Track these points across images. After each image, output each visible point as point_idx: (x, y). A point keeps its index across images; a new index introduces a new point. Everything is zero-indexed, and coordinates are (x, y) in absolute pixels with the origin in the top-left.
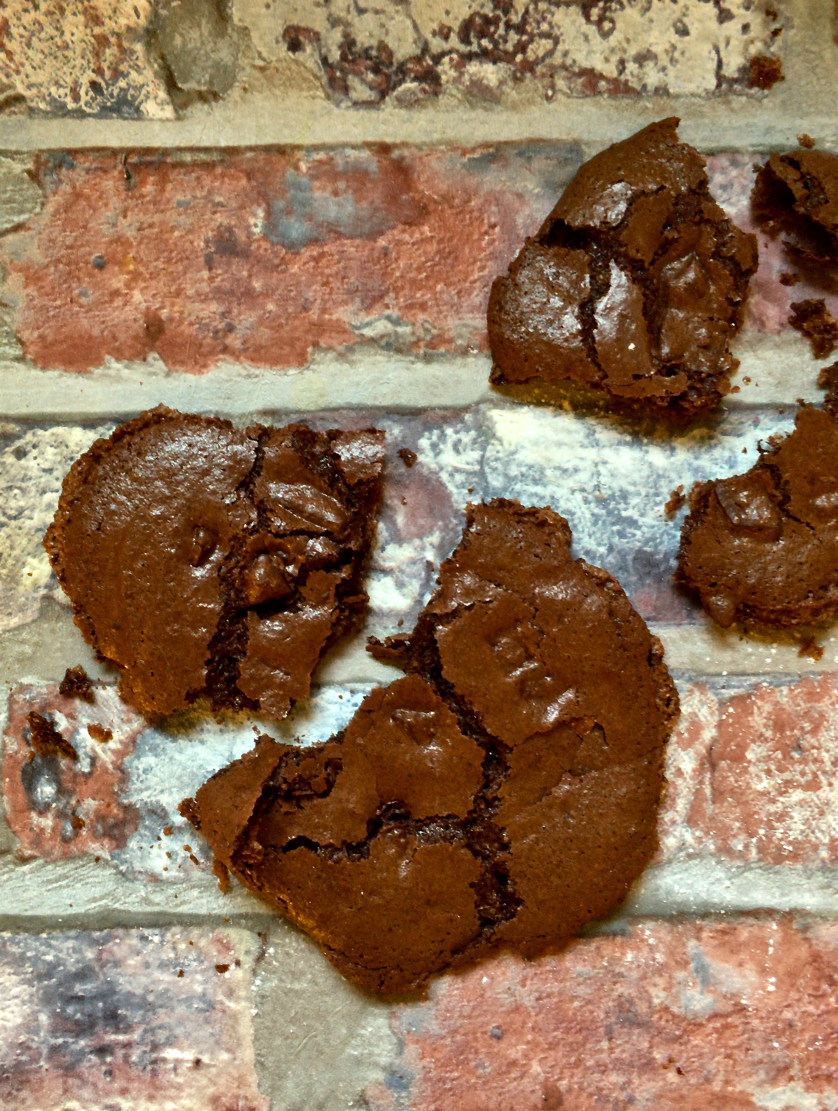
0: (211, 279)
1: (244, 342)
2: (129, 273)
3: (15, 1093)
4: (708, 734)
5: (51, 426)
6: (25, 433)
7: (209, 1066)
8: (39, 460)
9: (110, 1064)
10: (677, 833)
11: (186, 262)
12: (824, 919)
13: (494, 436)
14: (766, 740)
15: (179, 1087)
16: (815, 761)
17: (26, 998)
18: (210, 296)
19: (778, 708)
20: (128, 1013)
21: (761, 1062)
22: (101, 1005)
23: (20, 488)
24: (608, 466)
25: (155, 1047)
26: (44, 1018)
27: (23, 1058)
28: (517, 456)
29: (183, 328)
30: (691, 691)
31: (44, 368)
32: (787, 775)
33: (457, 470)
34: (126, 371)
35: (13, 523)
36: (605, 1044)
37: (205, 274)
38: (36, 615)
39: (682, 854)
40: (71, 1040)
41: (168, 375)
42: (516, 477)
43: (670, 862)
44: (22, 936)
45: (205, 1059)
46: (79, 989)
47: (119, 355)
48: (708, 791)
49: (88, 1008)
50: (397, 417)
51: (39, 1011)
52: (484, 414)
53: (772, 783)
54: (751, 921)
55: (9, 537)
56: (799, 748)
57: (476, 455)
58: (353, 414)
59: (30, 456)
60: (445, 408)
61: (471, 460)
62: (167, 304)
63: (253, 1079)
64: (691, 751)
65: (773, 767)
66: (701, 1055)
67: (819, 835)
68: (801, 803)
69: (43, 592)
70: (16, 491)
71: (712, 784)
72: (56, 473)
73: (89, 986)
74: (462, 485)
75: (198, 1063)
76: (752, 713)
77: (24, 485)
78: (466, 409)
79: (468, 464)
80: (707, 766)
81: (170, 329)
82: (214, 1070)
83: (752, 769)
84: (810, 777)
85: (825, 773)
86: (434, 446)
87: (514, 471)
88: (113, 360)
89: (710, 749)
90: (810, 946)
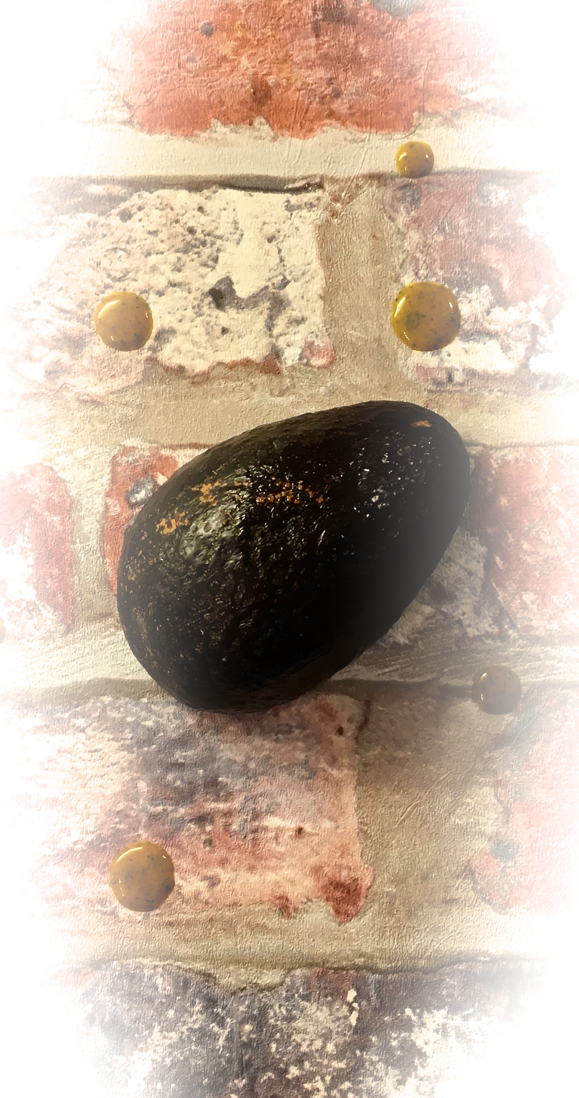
0: (318, 46)
1: (350, 108)
2: (237, 39)
5: (158, 189)
6: (131, 195)
7: (310, 835)
8: (145, 222)
9: (209, 833)
11: (293, 30)
15: (281, 857)
17: (125, 765)
18: (318, 62)
20: (229, 781)
22: (201, 772)
23: (124, 250)
25: (256, 816)
26: (143, 786)
27: (122, 826)
29: (290, 93)
31: (150, 132)
34: (233, 135)
35: (117, 285)
37: (313, 41)
38: (140, 377)
40: (170, 808)
41: (274, 139)
44: (122, 701)
45: (308, 828)
46: (179, 755)
47: (226, 119)
49: (187, 775)
50: (502, 182)
51: (139, 778)
59: (135, 218)
62: (275, 70)
63: (356, 848)
69: (147, 354)
70: (120, 253)
72: (161, 236)
73: (190, 753)
75: (300, 831)
77: (129, 247)
81: (277, 94)
82: (316, 839)
88: (219, 124)
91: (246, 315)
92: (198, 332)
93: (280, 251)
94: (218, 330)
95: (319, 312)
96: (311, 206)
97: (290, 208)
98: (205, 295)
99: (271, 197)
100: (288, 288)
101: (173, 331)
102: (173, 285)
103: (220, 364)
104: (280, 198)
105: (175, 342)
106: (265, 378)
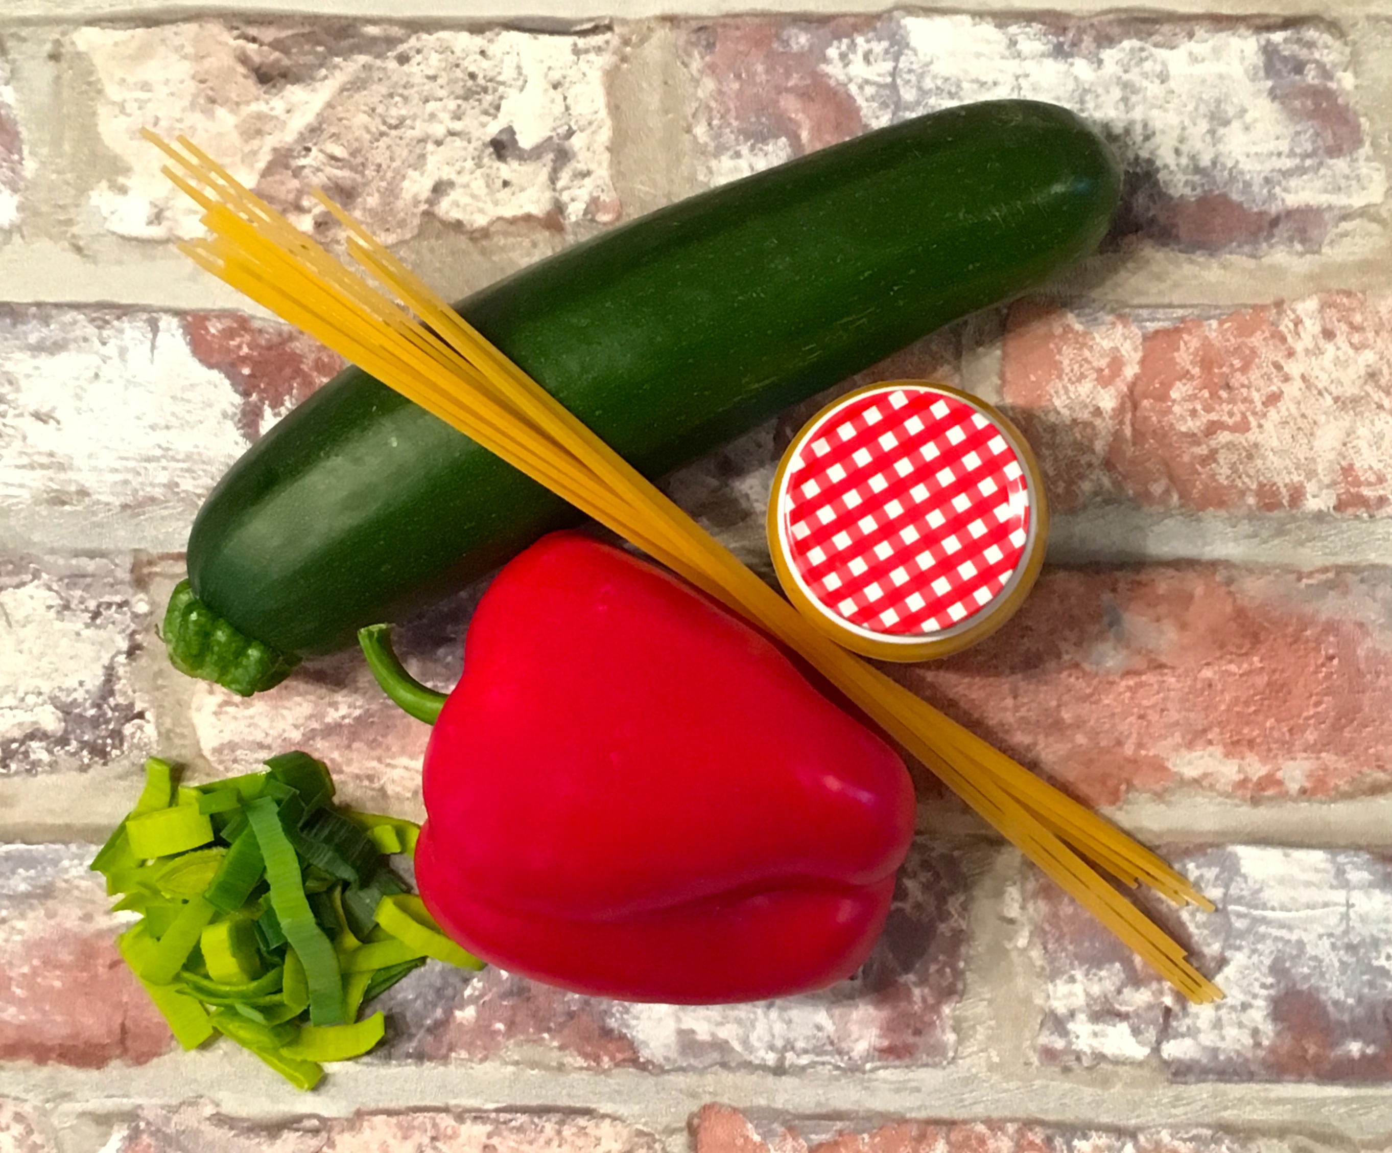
3: (380, 739)
4: (1130, 371)
5: (437, 30)
6: (409, 37)
8: (422, 67)
10: (1093, 477)
12: (1251, 571)
13: (907, 45)
14: (1192, 378)
16: (1245, 400)
19: (1206, 343)
21: (1177, 723)
23: (401, 95)
24: (1031, 79)
28: (932, 67)
30: (1113, 324)
32: (1214, 416)
33: (867, 82)
35: (393, 133)
36: (1009, 702)
39: (1099, 499)
42: (930, 90)
43: (1085, 507)
48: (1128, 431)
50: (803, 24)
52: (898, 22)
53: (1198, 423)
54: (1171, 572)
55: (389, 147)
56: (1228, 387)
57: (889, 66)
58: (757, 21)
59: (414, 61)
60: (856, 15)
61: (882, 71)
64: (1112, 390)
65: (1199, 407)
66: (1113, 715)
67: (1246, 480)
68: (1230, 446)
69: (423, 207)
70: (397, 99)
71: (1133, 425)
72: (440, 81)
74: (872, 98)
76: (1178, 349)
77: (406, 92)
78: (878, 16)
79: (879, 75)
80: (1129, 405)
83: (1177, 409)
84: (1238, 417)
85: (1254, 413)
86: (843, 56)
87: (928, 84)
89: (1132, 388)
90: (1235, 601)
91: (528, 168)
92: (478, 185)
93: (565, 98)
94: (499, 183)
95: (605, 164)
96: (599, 50)
97: (577, 51)
98: (485, 145)
99: (557, 39)
100: (574, 139)
101: (451, 184)
102: (452, 134)
103: (500, 219)
104: (566, 42)
105: (454, 195)
106: (547, 233)
